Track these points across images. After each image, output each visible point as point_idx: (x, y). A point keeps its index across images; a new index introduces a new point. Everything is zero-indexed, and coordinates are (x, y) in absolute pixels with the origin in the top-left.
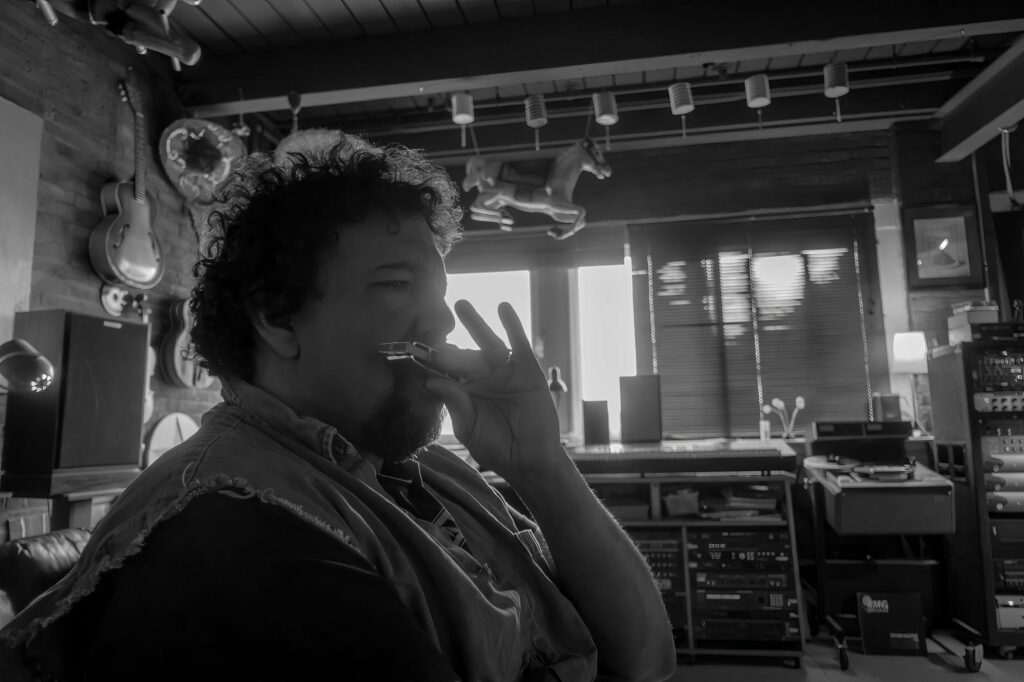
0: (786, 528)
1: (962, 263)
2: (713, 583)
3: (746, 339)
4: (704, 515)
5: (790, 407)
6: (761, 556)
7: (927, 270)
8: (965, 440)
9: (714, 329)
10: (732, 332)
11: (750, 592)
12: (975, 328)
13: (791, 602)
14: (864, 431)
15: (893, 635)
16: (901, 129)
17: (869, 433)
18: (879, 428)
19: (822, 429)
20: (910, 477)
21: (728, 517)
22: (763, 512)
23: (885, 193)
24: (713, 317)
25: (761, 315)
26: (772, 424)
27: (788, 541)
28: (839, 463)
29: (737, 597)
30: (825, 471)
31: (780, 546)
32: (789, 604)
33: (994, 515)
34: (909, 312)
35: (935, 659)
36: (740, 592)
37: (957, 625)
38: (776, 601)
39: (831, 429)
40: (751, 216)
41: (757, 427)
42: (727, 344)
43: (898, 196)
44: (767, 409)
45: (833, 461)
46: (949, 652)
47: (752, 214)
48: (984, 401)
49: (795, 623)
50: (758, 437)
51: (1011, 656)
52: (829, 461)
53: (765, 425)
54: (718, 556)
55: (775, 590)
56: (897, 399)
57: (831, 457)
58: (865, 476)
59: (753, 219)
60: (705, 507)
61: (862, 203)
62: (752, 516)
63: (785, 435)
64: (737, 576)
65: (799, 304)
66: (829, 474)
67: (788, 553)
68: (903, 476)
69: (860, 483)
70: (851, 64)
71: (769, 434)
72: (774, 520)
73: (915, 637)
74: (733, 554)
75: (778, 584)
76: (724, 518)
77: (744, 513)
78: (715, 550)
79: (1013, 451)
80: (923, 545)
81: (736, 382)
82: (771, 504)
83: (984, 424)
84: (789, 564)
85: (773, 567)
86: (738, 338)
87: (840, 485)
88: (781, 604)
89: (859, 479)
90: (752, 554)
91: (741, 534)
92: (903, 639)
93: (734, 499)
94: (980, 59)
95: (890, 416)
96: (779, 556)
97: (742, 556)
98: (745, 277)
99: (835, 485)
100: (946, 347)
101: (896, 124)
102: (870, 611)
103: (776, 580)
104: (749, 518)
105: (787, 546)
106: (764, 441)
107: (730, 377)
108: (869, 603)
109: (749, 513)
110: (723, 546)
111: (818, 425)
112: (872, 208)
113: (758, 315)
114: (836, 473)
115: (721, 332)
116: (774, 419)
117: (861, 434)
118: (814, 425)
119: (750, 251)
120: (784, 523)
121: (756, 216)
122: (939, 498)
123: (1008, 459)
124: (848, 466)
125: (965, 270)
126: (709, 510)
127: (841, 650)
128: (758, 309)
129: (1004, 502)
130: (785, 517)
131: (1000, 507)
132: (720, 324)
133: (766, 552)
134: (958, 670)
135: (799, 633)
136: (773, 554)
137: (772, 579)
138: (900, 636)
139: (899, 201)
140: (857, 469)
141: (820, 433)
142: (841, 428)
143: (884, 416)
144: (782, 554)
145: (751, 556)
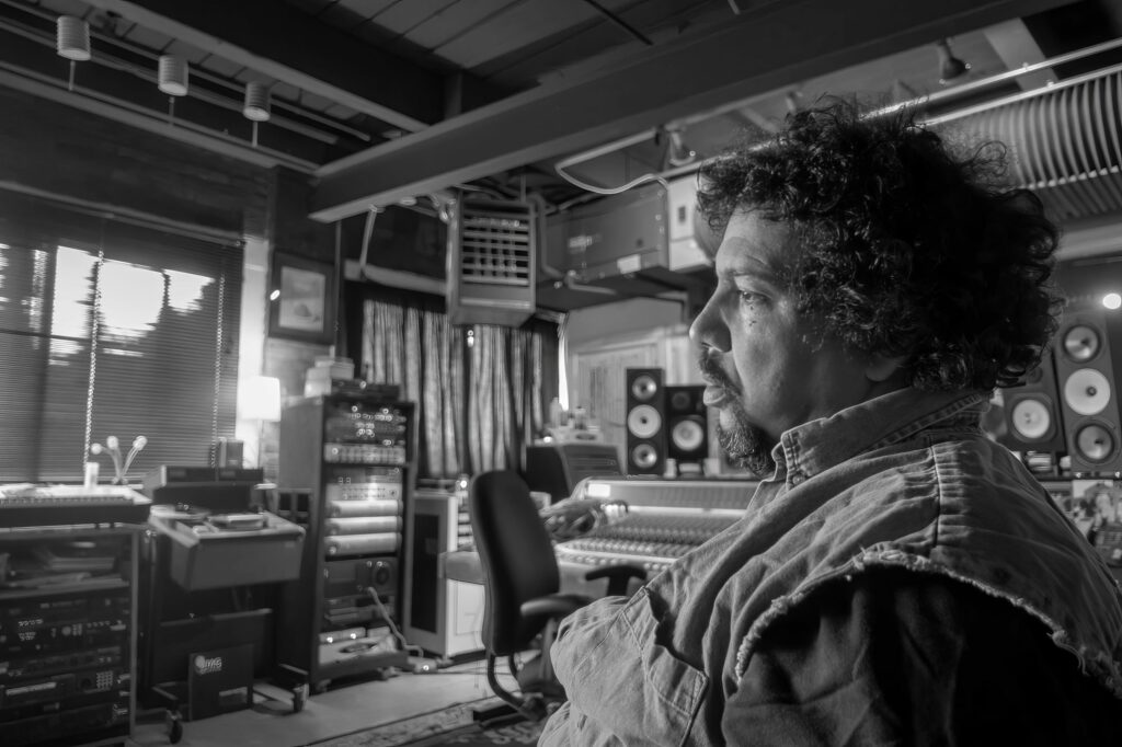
0: (126, 591)
1: (317, 319)
2: (19, 673)
3: (80, 360)
4: (13, 584)
5: (125, 447)
6: (93, 627)
7: (288, 320)
8: (311, 489)
9: (36, 341)
10: (62, 348)
11: (71, 675)
12: (335, 383)
13: (124, 677)
14: (217, 478)
15: (223, 694)
16: (283, 173)
17: (222, 479)
18: (231, 474)
19: (173, 474)
20: (265, 525)
21: (49, 583)
22: (96, 574)
23: (258, 231)
24: (36, 325)
25: (103, 334)
26: (101, 467)
27: (128, 606)
28: (188, 512)
29: (52, 685)
30: (173, 523)
31: (117, 613)
32: (119, 682)
33: (329, 558)
34: (264, 357)
35: (261, 709)
36: (57, 677)
37: (284, 669)
38: (104, 680)
39: (181, 474)
40: (109, 212)
41: (81, 471)
42: (52, 362)
43: (269, 238)
44: (96, 448)
45: (182, 510)
46: (270, 699)
47: (110, 211)
48: (333, 451)
49: (125, 702)
50: (81, 483)
51: (325, 689)
52: (178, 510)
53: (91, 469)
54: (30, 636)
55: (105, 667)
56: (240, 446)
57: (180, 506)
58: (222, 526)
59: (110, 216)
60: (13, 573)
61: (234, 235)
62: (85, 578)
63: (116, 480)
64: (55, 659)
65: (150, 328)
66: (180, 526)
67: (127, 620)
68: (259, 524)
69: (218, 533)
70: (275, 97)
71: (96, 480)
72: (114, 582)
73: (243, 691)
74: (54, 630)
75: (109, 659)
76: (42, 585)
77: (71, 576)
78: (25, 630)
79: (350, 498)
80: (249, 595)
81: (55, 411)
82: (106, 563)
83: (331, 472)
84: (126, 633)
85: (106, 638)
86: (70, 358)
87: (199, 536)
88: (111, 683)
89: (215, 529)
90: (80, 626)
91: (69, 603)
92: (233, 695)
93: (58, 559)
94: (366, 138)
95: (234, 462)
96: (116, 624)
97: (66, 631)
98: (90, 283)
99: (187, 537)
100: (300, 397)
101: (279, 166)
102: (202, 672)
103: (109, 654)
104: (79, 581)
105: (127, 612)
106: (90, 487)
107: (49, 405)
108: (203, 664)
109: (80, 576)
110: (40, 621)
111: (169, 470)
112: (243, 243)
113: (99, 333)
114: (190, 523)
115: (45, 347)
116: (105, 461)
117: (214, 480)
118: (163, 470)
119: (101, 253)
120: (126, 584)
121: (117, 214)
122: (290, 545)
123: (345, 505)
124: (200, 515)
125: (318, 326)
126: (19, 577)
127: (175, 722)
128: (99, 325)
129: (336, 545)
130: (126, 578)
131: (333, 551)
132: (46, 335)
133: (97, 621)
134: (286, 713)
135: (128, 715)
136: (108, 623)
137: (101, 655)
138: (228, 693)
139: (270, 243)
140: (211, 518)
141: (170, 479)
142: (193, 473)
143: (227, 463)
144: (119, 622)
145: (78, 630)
